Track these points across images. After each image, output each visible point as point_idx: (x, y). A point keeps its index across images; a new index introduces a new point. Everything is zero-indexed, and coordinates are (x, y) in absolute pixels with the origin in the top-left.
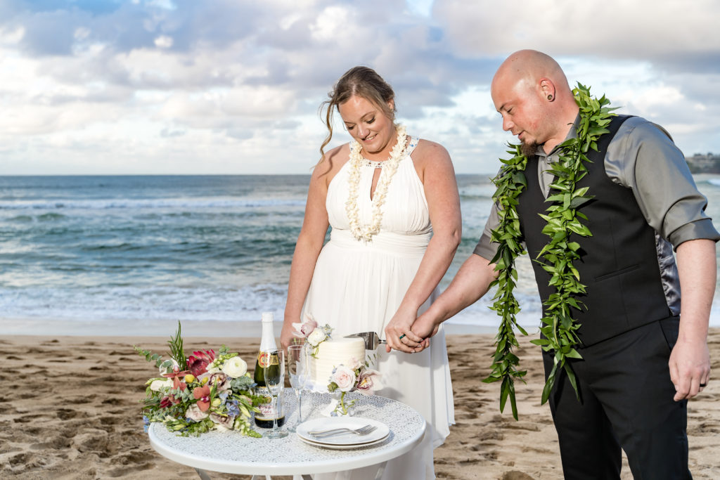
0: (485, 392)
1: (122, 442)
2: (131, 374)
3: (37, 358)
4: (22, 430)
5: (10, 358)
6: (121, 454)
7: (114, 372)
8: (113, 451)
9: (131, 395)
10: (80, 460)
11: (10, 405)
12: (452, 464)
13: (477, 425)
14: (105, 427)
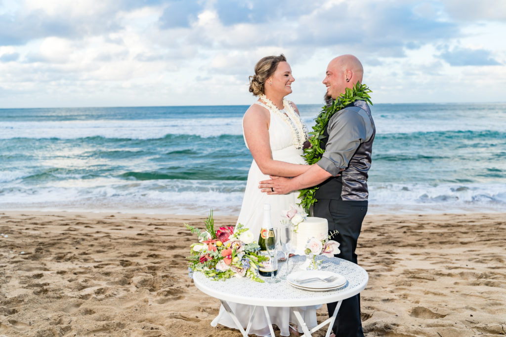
0: (397, 254)
1: (163, 282)
2: (163, 238)
3: (103, 227)
4: (100, 273)
5: (86, 227)
6: (162, 290)
7: (152, 237)
8: (157, 288)
9: (164, 252)
10: (137, 293)
11: (90, 257)
12: (377, 301)
13: (392, 276)
14: (151, 272)
